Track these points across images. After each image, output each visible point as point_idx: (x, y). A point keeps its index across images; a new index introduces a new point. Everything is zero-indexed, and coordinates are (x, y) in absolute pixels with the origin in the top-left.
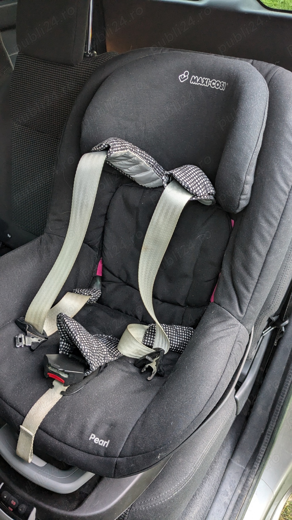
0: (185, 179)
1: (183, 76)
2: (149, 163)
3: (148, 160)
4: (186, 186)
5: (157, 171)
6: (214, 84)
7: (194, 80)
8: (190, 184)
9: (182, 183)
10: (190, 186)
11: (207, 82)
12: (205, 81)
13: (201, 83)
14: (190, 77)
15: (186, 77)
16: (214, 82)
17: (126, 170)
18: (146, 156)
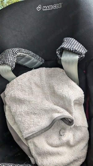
0: (71, 46)
1: (38, 8)
2: (31, 55)
3: (30, 53)
4: (74, 50)
5: (36, 58)
6: (55, 7)
7: (44, 9)
8: (76, 48)
9: (71, 49)
10: (76, 49)
11: (51, 7)
12: (50, 7)
13: (48, 9)
14: (42, 7)
15: (40, 8)
16: (55, 6)
17: (19, 62)
18: (28, 52)
